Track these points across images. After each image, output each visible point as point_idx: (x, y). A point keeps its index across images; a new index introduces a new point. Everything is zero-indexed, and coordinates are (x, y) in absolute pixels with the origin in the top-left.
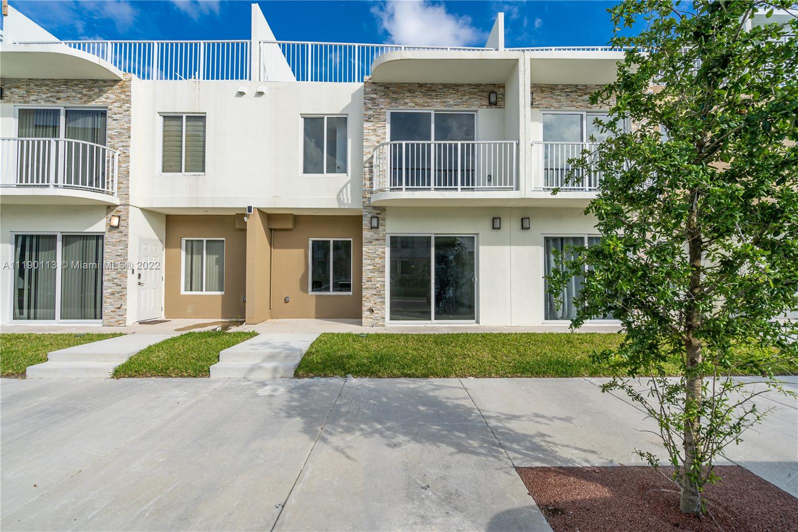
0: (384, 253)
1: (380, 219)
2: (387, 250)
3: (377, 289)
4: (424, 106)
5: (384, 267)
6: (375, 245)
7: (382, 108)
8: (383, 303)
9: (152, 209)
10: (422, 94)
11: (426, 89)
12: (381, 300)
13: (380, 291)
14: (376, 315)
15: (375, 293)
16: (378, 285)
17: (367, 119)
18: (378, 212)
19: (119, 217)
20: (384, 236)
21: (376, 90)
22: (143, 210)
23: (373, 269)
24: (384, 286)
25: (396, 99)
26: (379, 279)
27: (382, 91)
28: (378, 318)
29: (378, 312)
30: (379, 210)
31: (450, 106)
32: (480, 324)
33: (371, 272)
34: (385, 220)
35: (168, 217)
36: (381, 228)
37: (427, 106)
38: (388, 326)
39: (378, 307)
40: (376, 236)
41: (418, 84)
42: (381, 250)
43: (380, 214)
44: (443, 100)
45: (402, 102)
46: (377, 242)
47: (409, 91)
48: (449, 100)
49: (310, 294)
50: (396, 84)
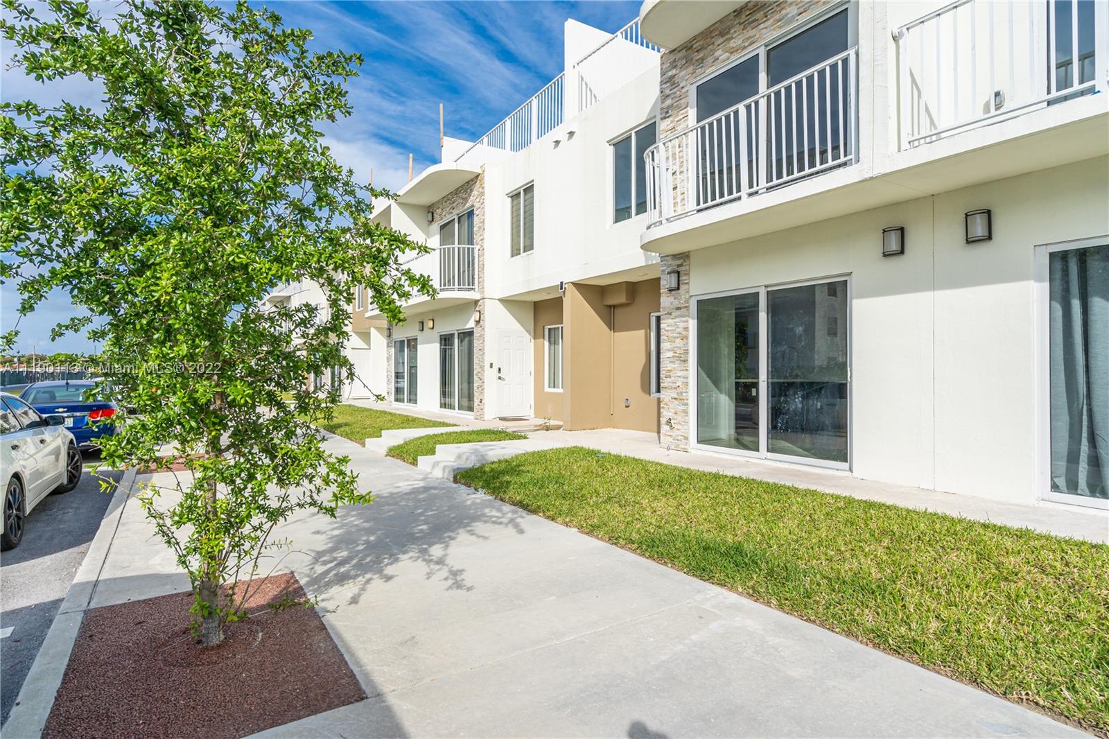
0: (686, 329)
1: (681, 274)
2: (693, 324)
3: (679, 390)
4: (745, 48)
5: (687, 353)
6: (675, 317)
7: (683, 88)
8: (686, 412)
9: (512, 299)
10: (742, 27)
11: (748, 12)
12: (683, 407)
13: (681, 393)
14: (678, 432)
15: (676, 396)
16: (679, 384)
17: (664, 115)
18: (679, 262)
19: (480, 312)
20: (687, 301)
21: (674, 61)
22: (502, 301)
23: (673, 357)
24: (686, 384)
25: (703, 59)
26: (680, 374)
27: (681, 59)
28: (679, 438)
29: (679, 427)
30: (679, 259)
31: (792, 19)
32: (855, 474)
33: (671, 362)
34: (688, 274)
35: (536, 304)
36: (683, 287)
37: (750, 45)
38: (693, 452)
39: (680, 418)
40: (676, 303)
41: (734, 12)
42: (682, 325)
43: (680, 265)
44: (777, 17)
45: (710, 59)
46: (678, 313)
47: (722, 34)
48: (788, 10)
49: (652, 395)
50: (702, 33)
